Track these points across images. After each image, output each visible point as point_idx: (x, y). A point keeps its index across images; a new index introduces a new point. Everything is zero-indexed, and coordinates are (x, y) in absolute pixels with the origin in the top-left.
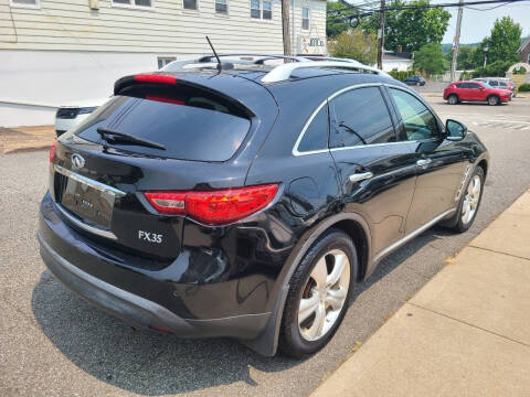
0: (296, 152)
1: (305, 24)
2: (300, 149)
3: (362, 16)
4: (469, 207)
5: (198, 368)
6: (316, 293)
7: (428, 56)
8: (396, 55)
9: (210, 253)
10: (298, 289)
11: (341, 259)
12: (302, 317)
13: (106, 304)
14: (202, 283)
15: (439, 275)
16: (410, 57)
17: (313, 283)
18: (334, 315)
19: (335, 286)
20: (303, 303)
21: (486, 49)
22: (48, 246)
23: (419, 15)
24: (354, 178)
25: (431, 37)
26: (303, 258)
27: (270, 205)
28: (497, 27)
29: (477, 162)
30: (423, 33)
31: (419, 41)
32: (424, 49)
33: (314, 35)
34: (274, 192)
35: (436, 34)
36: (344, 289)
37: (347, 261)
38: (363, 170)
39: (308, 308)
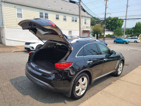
0: (76, 56)
1: (85, 23)
2: (77, 56)
3: (100, 21)
4: (120, 70)
5: (55, 100)
6: (80, 85)
7: (118, 31)
8: (109, 30)
9: (59, 75)
10: (76, 84)
11: (85, 79)
12: (76, 90)
13: (39, 84)
14: (57, 80)
15: (110, 85)
16: (113, 31)
17: (79, 83)
18: (84, 91)
19: (84, 85)
20: (77, 87)
21: (133, 30)
22: (27, 72)
23: (115, 21)
24: (88, 62)
25: (119, 26)
26: (77, 77)
27: (71, 66)
28: (137, 24)
29: (121, 60)
30: (116, 25)
31: (115, 27)
32: (117, 29)
33: (87, 26)
34: (72, 64)
35: (120, 25)
36: (86, 85)
37: (87, 79)
38: (90, 61)
39: (78, 88)
